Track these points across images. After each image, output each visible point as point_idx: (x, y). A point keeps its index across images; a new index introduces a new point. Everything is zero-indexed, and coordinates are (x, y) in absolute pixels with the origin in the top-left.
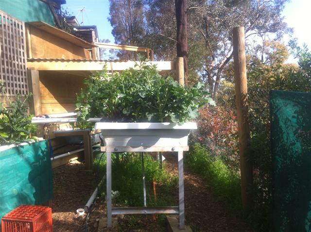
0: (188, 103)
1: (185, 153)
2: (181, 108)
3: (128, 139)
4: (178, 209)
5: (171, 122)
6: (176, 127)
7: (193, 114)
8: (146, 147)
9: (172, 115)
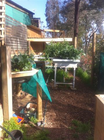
0: (78, 54)
1: (76, 68)
2: (76, 56)
3: (61, 64)
4: (73, 83)
5: (73, 60)
6: (74, 61)
7: (79, 58)
8: (66, 66)
9: (74, 58)
